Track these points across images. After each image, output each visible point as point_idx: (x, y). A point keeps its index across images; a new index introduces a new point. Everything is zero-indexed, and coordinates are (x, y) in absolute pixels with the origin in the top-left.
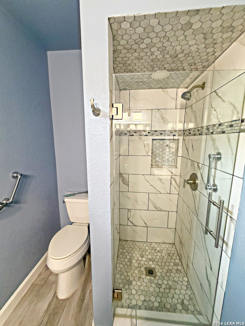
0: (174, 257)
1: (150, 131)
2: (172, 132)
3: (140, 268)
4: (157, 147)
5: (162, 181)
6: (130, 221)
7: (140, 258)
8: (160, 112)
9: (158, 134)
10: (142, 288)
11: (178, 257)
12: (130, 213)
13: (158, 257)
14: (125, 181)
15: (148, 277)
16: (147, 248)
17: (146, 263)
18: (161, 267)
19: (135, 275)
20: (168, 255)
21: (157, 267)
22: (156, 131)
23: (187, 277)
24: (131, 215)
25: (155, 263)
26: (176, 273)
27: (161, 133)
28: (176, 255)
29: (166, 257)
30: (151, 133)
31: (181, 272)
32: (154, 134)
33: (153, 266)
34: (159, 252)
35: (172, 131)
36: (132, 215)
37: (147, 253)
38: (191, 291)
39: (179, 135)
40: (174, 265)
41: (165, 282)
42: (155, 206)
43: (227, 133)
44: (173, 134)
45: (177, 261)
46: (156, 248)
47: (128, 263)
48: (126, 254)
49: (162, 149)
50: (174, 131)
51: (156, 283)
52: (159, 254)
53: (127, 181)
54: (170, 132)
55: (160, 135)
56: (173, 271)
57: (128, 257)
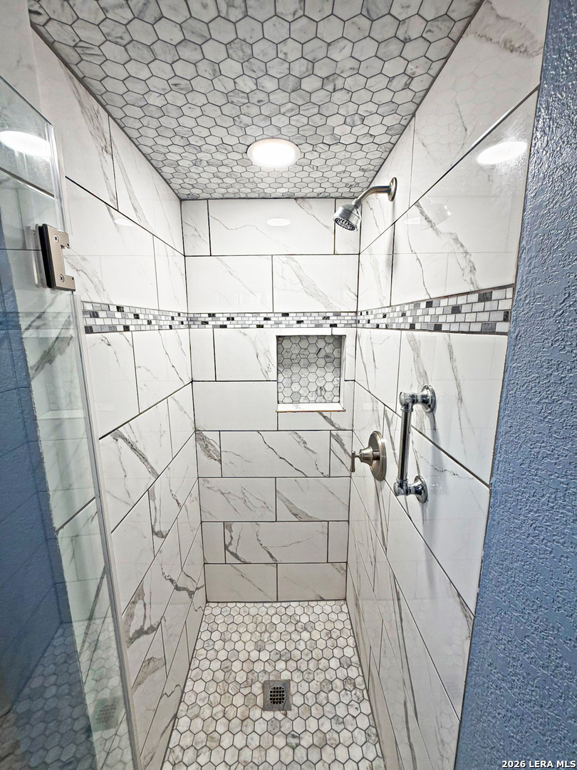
0: (341, 642)
1: (269, 315)
2: (328, 318)
3: (251, 686)
4: (294, 357)
5: (308, 446)
6: (232, 553)
7: (254, 655)
8: (294, 263)
9: (291, 322)
10: (246, 754)
11: (351, 641)
12: (231, 531)
13: (302, 646)
14: (212, 449)
15: (268, 715)
16: (276, 620)
17: (269, 668)
18: (306, 676)
19: (232, 714)
20: (327, 634)
21: (297, 677)
22: (286, 315)
23: (369, 700)
24: (232, 538)
25: (292, 664)
26: (344, 692)
27: (299, 319)
28: (347, 632)
29: (321, 644)
30: (272, 319)
31: (355, 687)
32: (281, 323)
33: (285, 676)
34: (305, 629)
35: (328, 315)
36: (235, 538)
37: (275, 636)
38: (378, 745)
39: (346, 325)
40: (341, 665)
41: (312, 725)
42: (294, 511)
43: (446, 331)
44: (330, 322)
45: (349, 652)
46: (298, 618)
47: (220, 675)
48: (219, 645)
49: (306, 362)
50: (332, 314)
51: (287, 732)
52: (305, 635)
53: (215, 449)
54: (321, 318)
55: (298, 325)
56: (337, 687)
57: (223, 655)
